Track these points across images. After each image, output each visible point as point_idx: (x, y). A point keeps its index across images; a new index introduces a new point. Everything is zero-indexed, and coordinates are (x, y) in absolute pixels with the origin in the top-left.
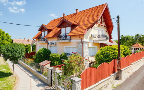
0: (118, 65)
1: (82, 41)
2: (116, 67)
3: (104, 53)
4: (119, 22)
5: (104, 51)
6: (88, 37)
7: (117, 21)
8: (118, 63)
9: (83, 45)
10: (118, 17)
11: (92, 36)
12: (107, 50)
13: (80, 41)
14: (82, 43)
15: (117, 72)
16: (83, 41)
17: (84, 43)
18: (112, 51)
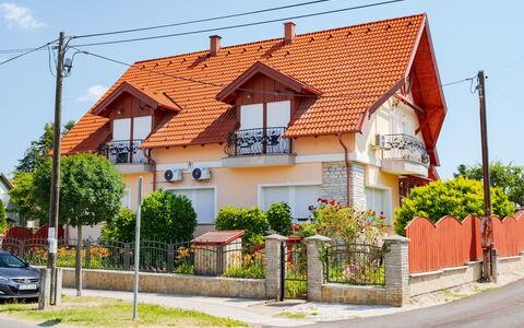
0: (484, 234)
1: (346, 156)
2: (480, 241)
3: (429, 203)
4: (482, 93)
5: (427, 196)
6: (367, 147)
7: (477, 88)
8: (485, 225)
9: (349, 174)
10: (481, 76)
11: (381, 141)
12: (441, 193)
13: (341, 157)
14: (348, 165)
15: (480, 259)
16: (350, 158)
17: (354, 168)
18: (457, 196)
